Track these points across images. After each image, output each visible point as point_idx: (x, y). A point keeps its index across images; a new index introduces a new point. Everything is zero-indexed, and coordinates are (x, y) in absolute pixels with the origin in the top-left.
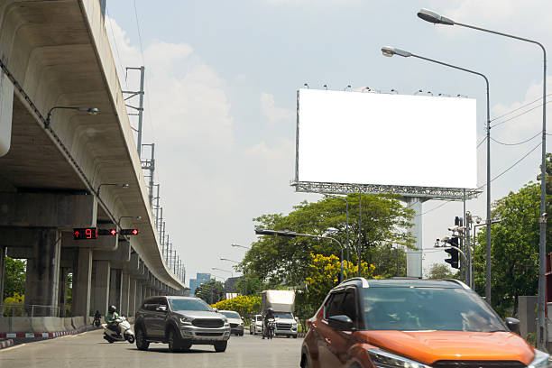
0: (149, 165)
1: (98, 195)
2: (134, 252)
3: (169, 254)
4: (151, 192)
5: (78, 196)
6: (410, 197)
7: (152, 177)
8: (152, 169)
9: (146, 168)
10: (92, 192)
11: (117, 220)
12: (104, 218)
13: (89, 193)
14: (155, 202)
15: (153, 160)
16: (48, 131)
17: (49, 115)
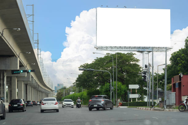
0: (36, 42)
1: (19, 57)
2: (32, 77)
3: (46, 76)
4: (38, 53)
5: (12, 58)
6: (144, 51)
7: (38, 46)
8: (38, 44)
9: (35, 43)
10: (17, 56)
11: (26, 65)
12: (21, 65)
13: (16, 57)
14: (39, 56)
15: (38, 40)
16: (2, 37)
17: (3, 31)
